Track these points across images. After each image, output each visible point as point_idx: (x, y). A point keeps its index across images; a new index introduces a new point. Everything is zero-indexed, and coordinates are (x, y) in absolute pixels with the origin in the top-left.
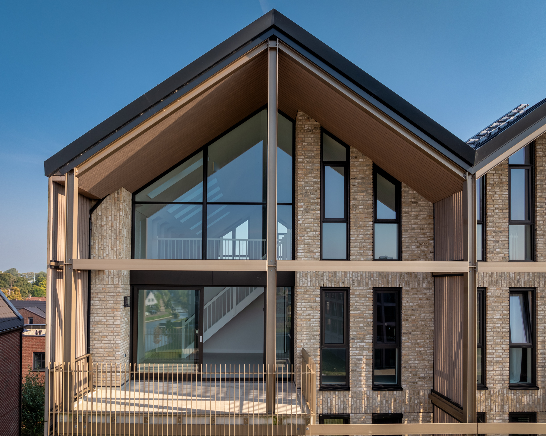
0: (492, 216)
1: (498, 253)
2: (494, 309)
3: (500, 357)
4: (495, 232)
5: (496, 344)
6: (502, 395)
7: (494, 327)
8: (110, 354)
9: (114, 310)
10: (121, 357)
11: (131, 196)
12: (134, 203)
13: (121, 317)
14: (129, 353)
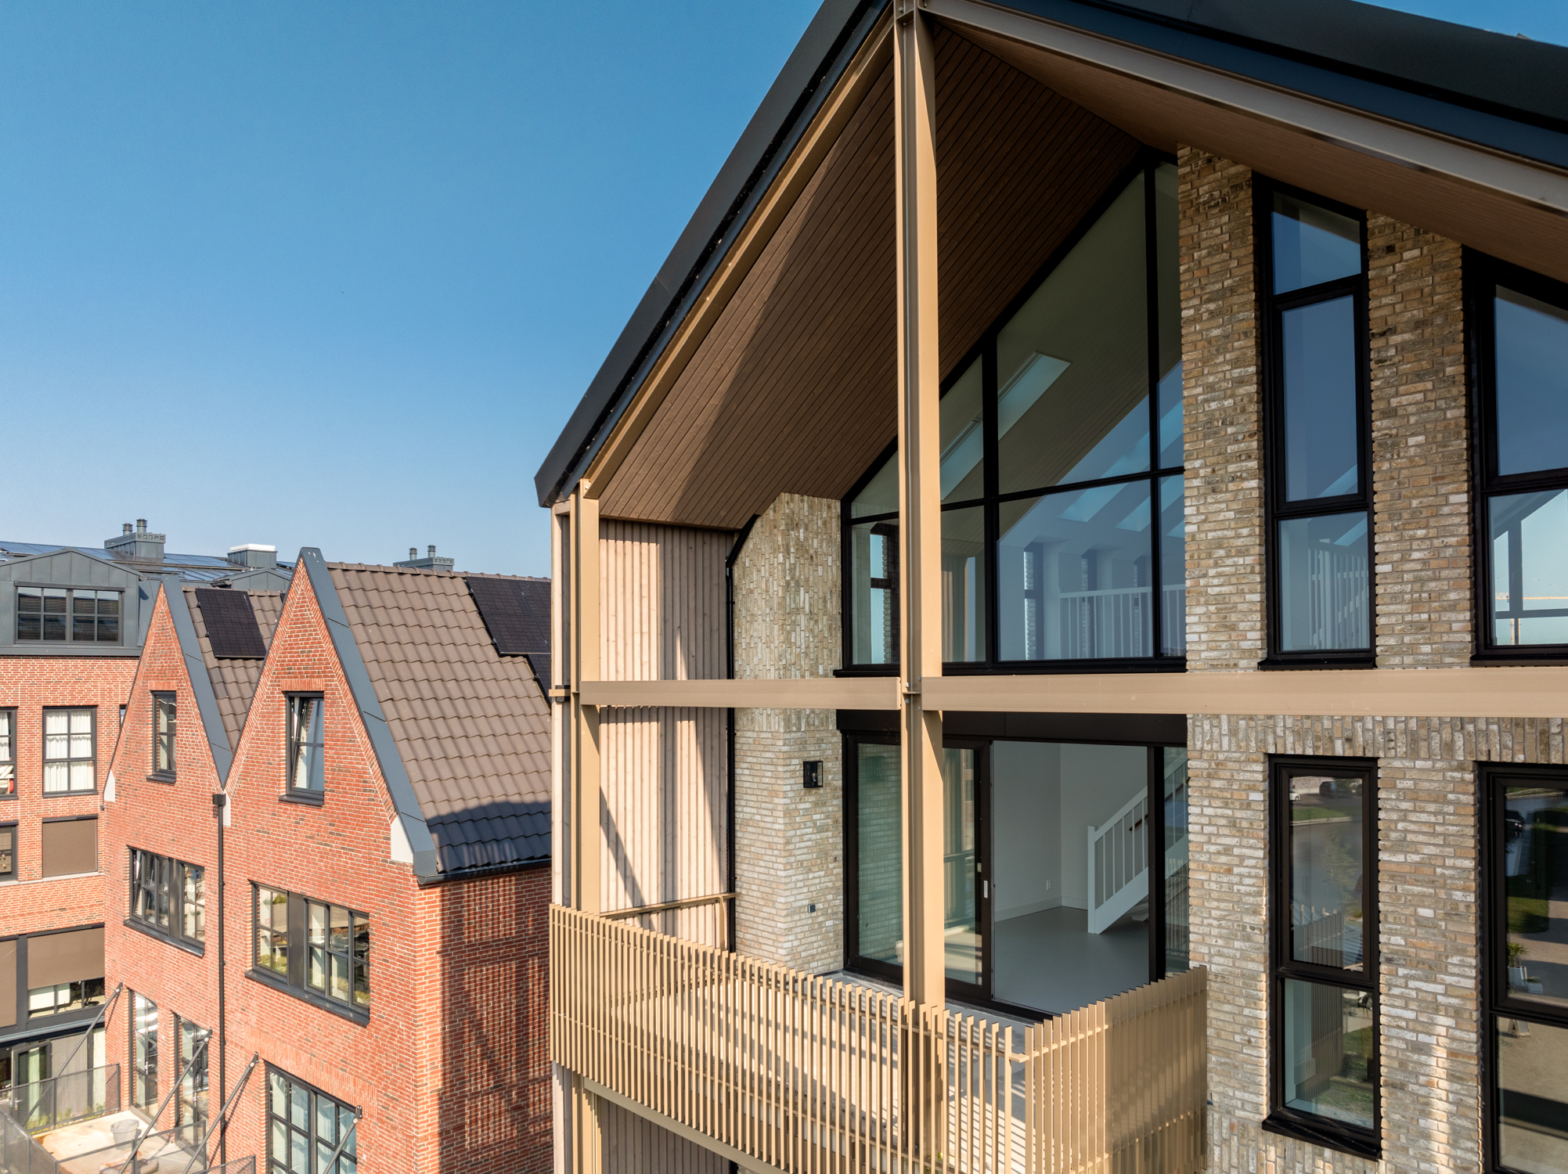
8: (769, 899)
9: (773, 794)
10: (792, 912)
11: (836, 506)
12: (847, 523)
13: (787, 813)
14: (839, 901)
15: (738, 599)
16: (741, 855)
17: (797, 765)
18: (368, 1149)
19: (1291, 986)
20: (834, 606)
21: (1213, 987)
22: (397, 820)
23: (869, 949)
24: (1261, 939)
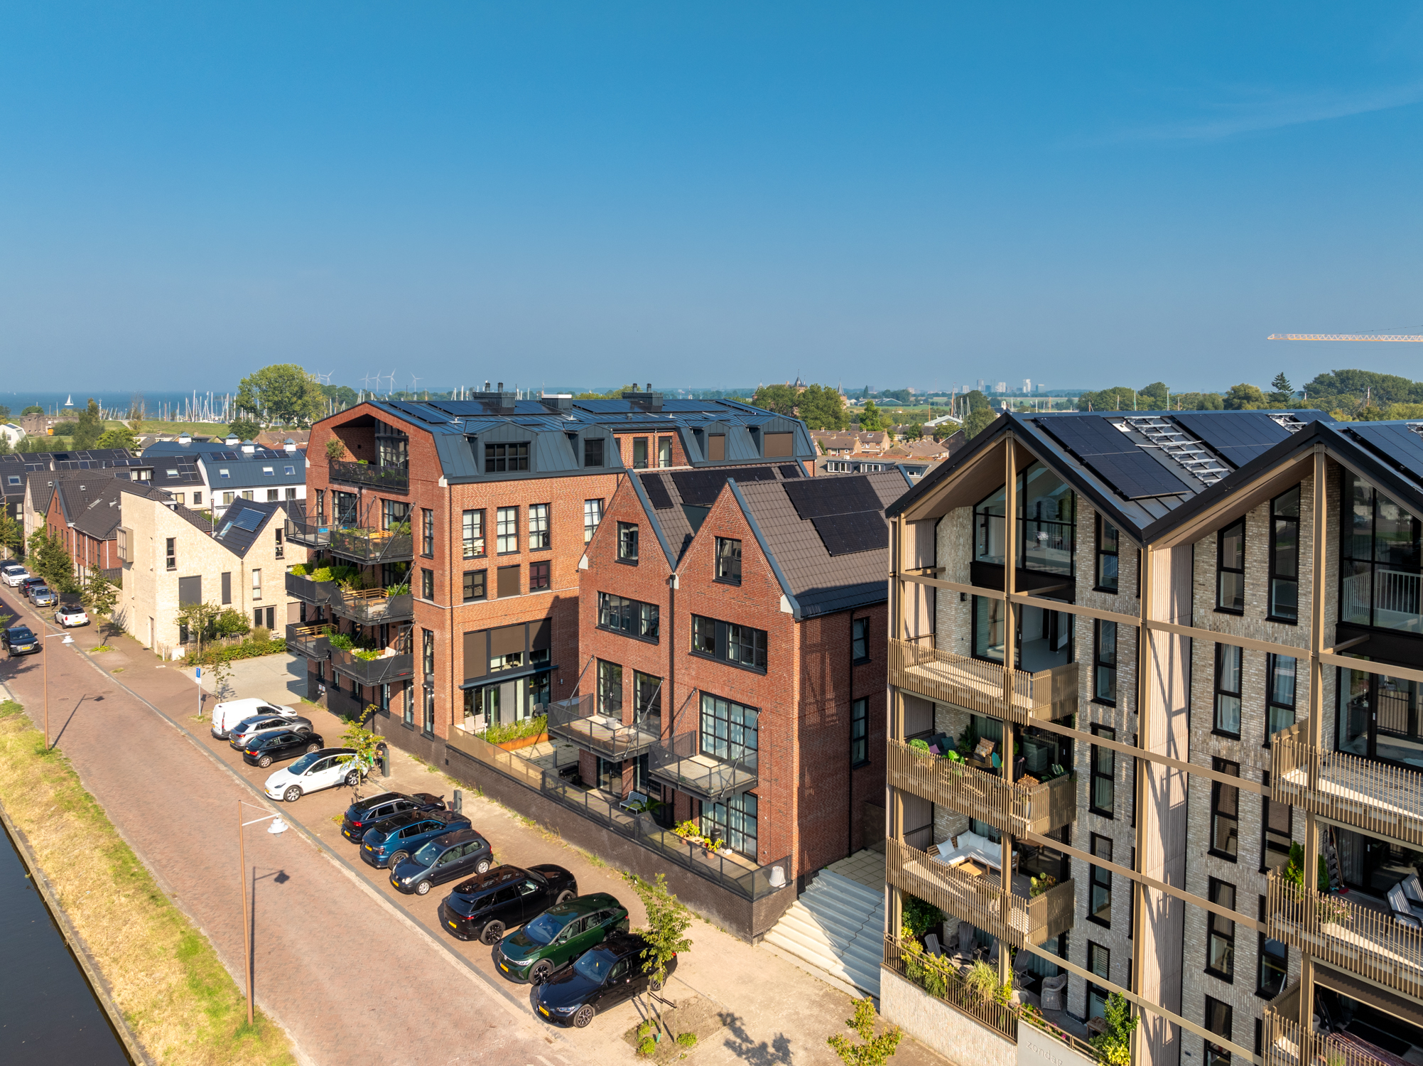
0: (1249, 568)
1: (1255, 606)
2: (1250, 662)
3: (1254, 711)
4: (1253, 584)
5: (1251, 698)
6: (1256, 750)
7: (1249, 681)
8: (949, 636)
9: (951, 603)
10: (957, 640)
11: (972, 508)
12: (975, 514)
13: (956, 609)
14: (970, 637)
15: (938, 538)
16: (938, 621)
17: (959, 594)
18: (765, 723)
19: (1099, 668)
20: (970, 541)
21: (1080, 667)
22: (784, 597)
23: (979, 653)
24: (1092, 656)
